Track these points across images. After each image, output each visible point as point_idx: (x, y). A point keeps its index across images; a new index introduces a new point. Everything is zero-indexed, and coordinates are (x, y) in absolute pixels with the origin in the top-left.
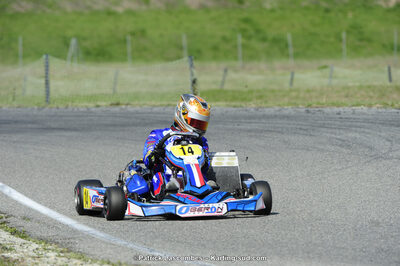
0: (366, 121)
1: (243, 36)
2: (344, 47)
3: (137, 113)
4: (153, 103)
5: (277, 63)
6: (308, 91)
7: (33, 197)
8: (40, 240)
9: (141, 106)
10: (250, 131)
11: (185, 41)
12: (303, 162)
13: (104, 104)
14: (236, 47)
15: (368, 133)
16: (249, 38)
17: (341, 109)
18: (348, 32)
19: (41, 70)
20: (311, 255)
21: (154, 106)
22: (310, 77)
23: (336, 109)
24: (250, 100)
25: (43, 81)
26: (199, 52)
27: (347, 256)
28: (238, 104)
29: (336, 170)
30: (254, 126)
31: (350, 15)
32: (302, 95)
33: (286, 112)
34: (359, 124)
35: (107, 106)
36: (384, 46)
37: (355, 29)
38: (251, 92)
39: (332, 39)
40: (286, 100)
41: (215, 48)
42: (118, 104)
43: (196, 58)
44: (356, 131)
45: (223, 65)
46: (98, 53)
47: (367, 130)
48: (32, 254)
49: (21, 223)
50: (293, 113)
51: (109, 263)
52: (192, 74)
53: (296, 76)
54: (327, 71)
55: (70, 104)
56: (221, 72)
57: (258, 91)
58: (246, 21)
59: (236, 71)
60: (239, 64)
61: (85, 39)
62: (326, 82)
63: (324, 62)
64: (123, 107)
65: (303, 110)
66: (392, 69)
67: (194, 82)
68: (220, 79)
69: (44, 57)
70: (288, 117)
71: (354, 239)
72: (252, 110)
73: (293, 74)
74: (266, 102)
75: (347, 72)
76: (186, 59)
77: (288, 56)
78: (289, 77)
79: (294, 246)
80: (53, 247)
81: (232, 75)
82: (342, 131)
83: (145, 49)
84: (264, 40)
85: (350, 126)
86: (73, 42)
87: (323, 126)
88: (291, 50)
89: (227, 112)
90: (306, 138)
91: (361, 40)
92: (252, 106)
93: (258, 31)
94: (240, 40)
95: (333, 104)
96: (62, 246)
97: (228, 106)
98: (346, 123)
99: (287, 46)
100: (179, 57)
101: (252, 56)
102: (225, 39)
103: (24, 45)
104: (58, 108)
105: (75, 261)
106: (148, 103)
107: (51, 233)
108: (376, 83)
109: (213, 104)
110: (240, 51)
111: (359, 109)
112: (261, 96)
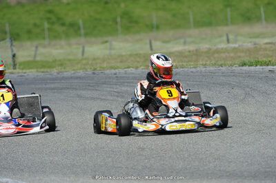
1: (49, 23)
2: (119, 27)
5: (73, 41)
6: (94, 59)
10: (53, 89)
11: (7, 28)
12: (91, 109)
14: (43, 30)
17: (117, 71)
18: (122, 17)
22: (96, 50)
23: (113, 71)
24: (55, 67)
26: (18, 35)
28: (45, 70)
30: (57, 85)
31: (123, 5)
32: (90, 62)
33: (78, 75)
34: (128, 81)
36: (147, 26)
37: (126, 14)
38: (55, 61)
39: (110, 23)
40: (79, 66)
41: (29, 32)
43: (15, 40)
44: (127, 86)
45: (35, 43)
50: (83, 75)
52: (12, 51)
53: (86, 49)
54: (108, 44)
56: (34, 49)
57: (60, 60)
58: (50, 12)
59: (44, 47)
60: (46, 42)
62: (107, 52)
63: (105, 39)
65: (90, 73)
66: (153, 42)
67: (14, 56)
68: (33, 53)
70: (79, 78)
71: (127, 160)
72: (55, 74)
73: (83, 48)
74: (65, 68)
75: (122, 45)
76: (8, 40)
77: (80, 35)
78: (81, 50)
79: (86, 168)
81: (41, 50)
82: (118, 86)
84: (63, 24)
85: (124, 83)
87: (104, 83)
88: (82, 31)
89: (37, 76)
90: (94, 92)
91: (131, 22)
92: (55, 71)
93: (59, 19)
94: (46, 25)
95: (112, 68)
97: (37, 71)
98: (120, 80)
99: (79, 28)
100: (4, 39)
101: (56, 36)
102: (35, 25)
108: (141, 52)
109: (28, 71)
110: (47, 33)
111: (129, 70)
112: (62, 64)
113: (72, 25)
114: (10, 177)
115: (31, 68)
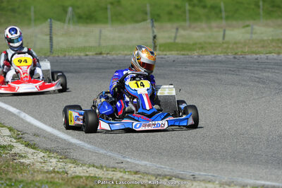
0: (276, 64)
1: (190, 5)
2: (261, 12)
3: (114, 59)
4: (126, 52)
5: (214, 24)
6: (235, 43)
7: (40, 120)
8: (46, 150)
9: (117, 55)
10: (194, 72)
11: (148, 9)
12: (231, 93)
13: (91, 53)
14: (184, 12)
15: (278, 73)
16: (194, 6)
17: (258, 56)
18: (264, 1)
19: (47, 30)
20: (236, 160)
21: (126, 55)
22: (237, 34)
23: (255, 56)
24: (194, 50)
25: (48, 38)
26: (158, 16)
27: (261, 161)
28: (186, 53)
29: (254, 99)
30: (197, 68)
32: (231, 46)
33: (219, 58)
34: (271, 66)
35: (93, 55)
38: (195, 44)
39: (253, 6)
40: (220, 49)
41: (170, 13)
42: (101, 54)
43: (156, 21)
44: (269, 72)
45: (176, 25)
46: (87, 18)
47: (276, 71)
48: (39, 160)
49: (32, 138)
50: (224, 59)
51: (94, 166)
52: (153, 32)
53: (227, 32)
54: (249, 29)
55: (67, 53)
56: (174, 30)
57: (200, 43)
59: (184, 29)
60: (187, 24)
61: (78, 8)
62: (248, 36)
63: (247, 23)
64: (105, 55)
65: (232, 57)
67: (155, 37)
68: (173, 35)
69: (49, 20)
70: (221, 62)
71: (267, 148)
72: (196, 57)
73: (225, 31)
74: (205, 51)
75: (263, 29)
76: (149, 21)
77: (221, 18)
78: (222, 33)
80: (55, 155)
81: (182, 32)
82: (259, 72)
83: (120, 14)
84: (204, 7)
85: (265, 68)
86: (70, 9)
87: (245, 68)
88: (224, 14)
89: (178, 59)
90: (234, 76)
91: (273, 6)
92: (195, 54)
94: (188, 7)
95: (253, 53)
96: (61, 155)
97: (178, 54)
98: (262, 65)
99: (221, 11)
100: (144, 20)
101: (196, 19)
102: (176, 6)
103: (35, 12)
104: (58, 56)
105: (70, 165)
106: (122, 52)
107: (53, 145)
109: (168, 53)
110: (188, 15)
111: (270, 56)
112: (202, 47)
113: (213, 8)
114: (148, 161)
115: (172, 50)
